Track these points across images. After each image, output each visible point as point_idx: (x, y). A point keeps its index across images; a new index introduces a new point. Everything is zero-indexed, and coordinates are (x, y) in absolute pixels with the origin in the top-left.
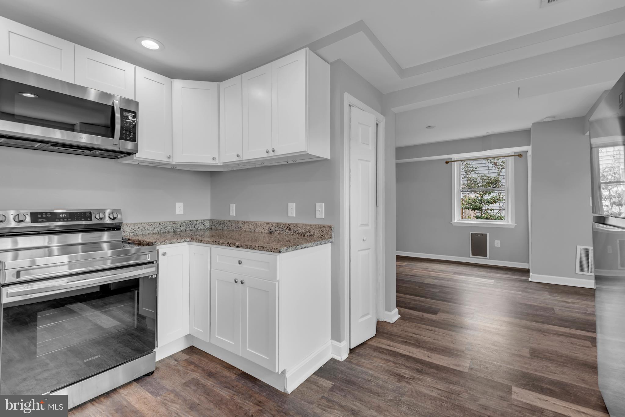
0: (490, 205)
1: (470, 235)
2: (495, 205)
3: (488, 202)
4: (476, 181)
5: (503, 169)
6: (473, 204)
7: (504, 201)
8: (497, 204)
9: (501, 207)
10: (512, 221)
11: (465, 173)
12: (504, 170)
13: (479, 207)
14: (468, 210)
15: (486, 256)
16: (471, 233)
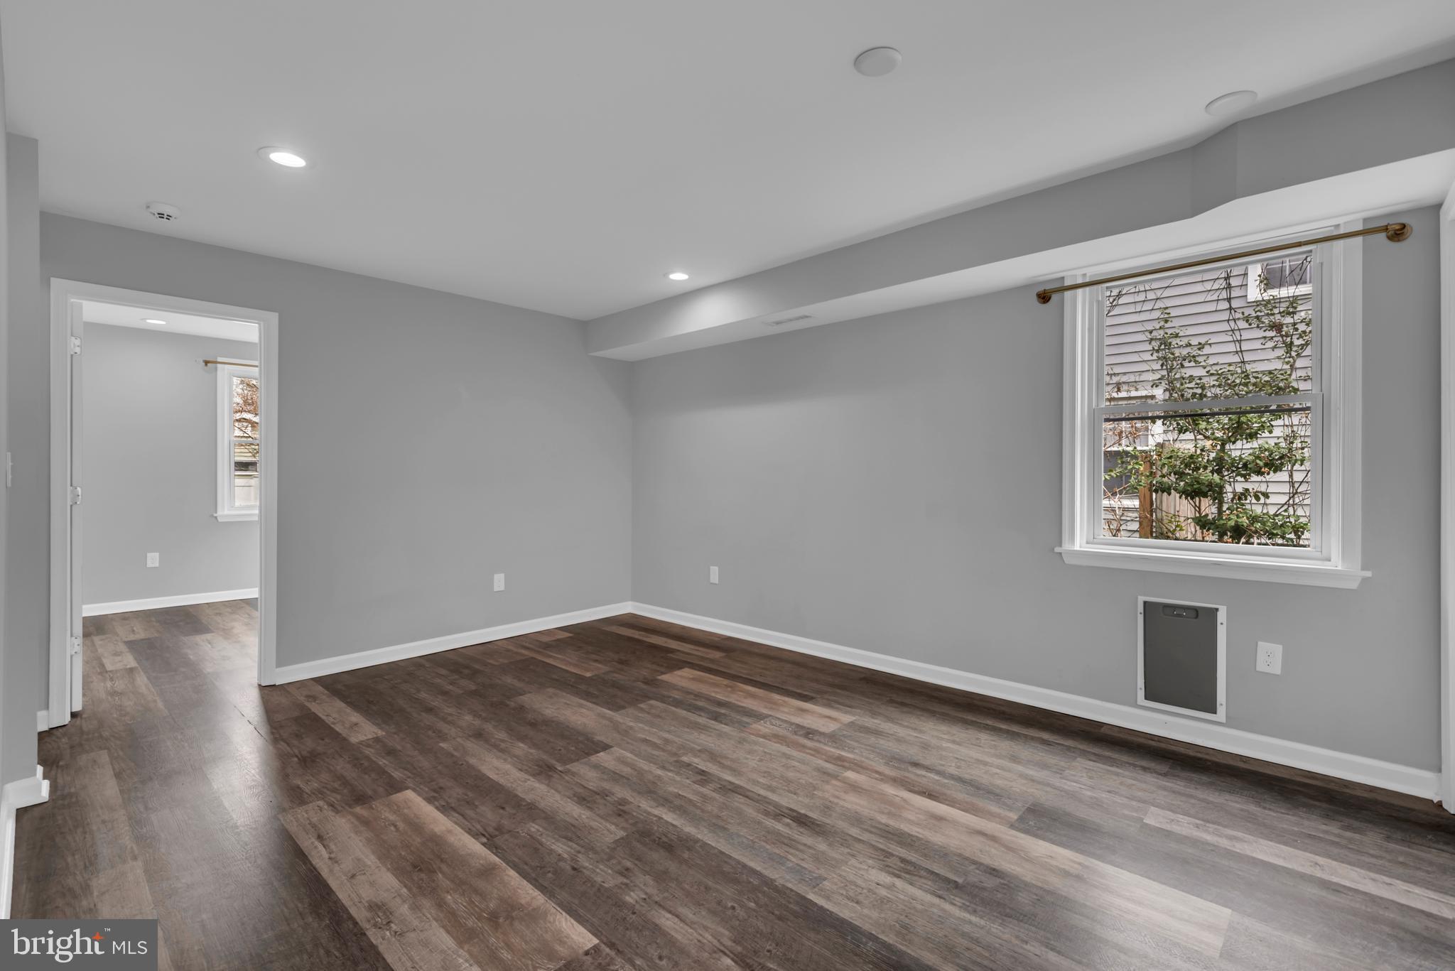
0: (1254, 478)
1: (1141, 608)
2: (1272, 476)
3: (1245, 466)
4: (1201, 394)
5: (1307, 344)
6: (1189, 474)
7: (1307, 465)
8: (1283, 476)
9: (1296, 485)
10: (1345, 554)
11: (1162, 365)
12: (1308, 352)
13: (1210, 485)
14: (1169, 494)
15: (1213, 711)
16: (1141, 599)
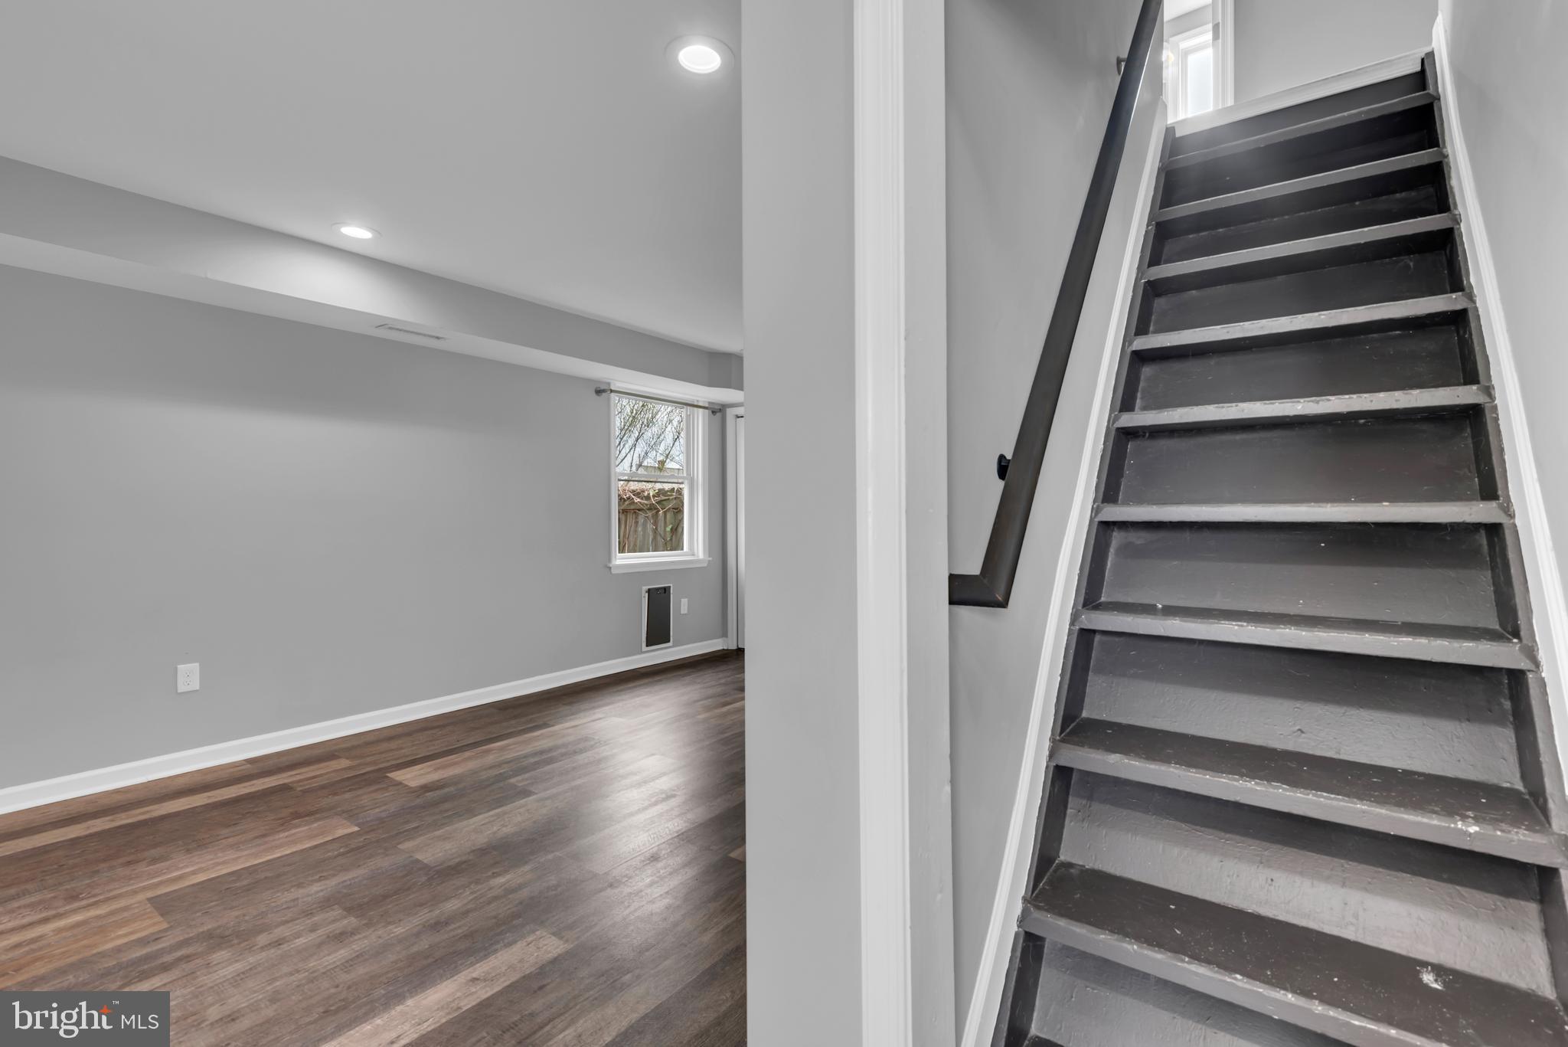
1: (644, 594)
10: (704, 551)
15: (669, 641)
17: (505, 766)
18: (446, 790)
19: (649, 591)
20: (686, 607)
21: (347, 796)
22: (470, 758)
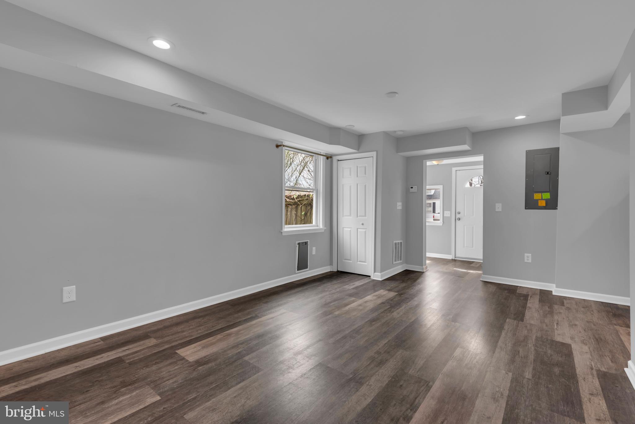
10: (323, 224)
15: (307, 268)
17: (240, 346)
18: (210, 365)
19: (299, 244)
20: (315, 251)
21: (154, 368)
22: (220, 340)
